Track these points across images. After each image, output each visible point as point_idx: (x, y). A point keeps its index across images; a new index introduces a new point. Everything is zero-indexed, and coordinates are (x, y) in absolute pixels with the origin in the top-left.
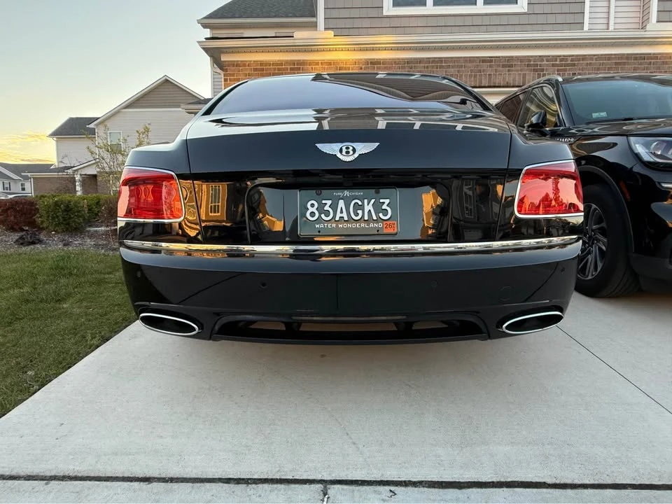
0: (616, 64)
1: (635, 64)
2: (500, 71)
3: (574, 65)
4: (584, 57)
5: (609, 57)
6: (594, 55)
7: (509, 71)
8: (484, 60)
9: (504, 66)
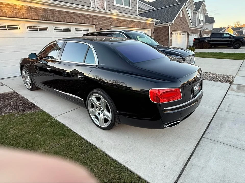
0: (105, 19)
1: (108, 20)
2: (77, 18)
3: (95, 18)
4: (98, 16)
5: (103, 17)
6: (100, 16)
7: (80, 18)
8: (72, 13)
9: (78, 16)
